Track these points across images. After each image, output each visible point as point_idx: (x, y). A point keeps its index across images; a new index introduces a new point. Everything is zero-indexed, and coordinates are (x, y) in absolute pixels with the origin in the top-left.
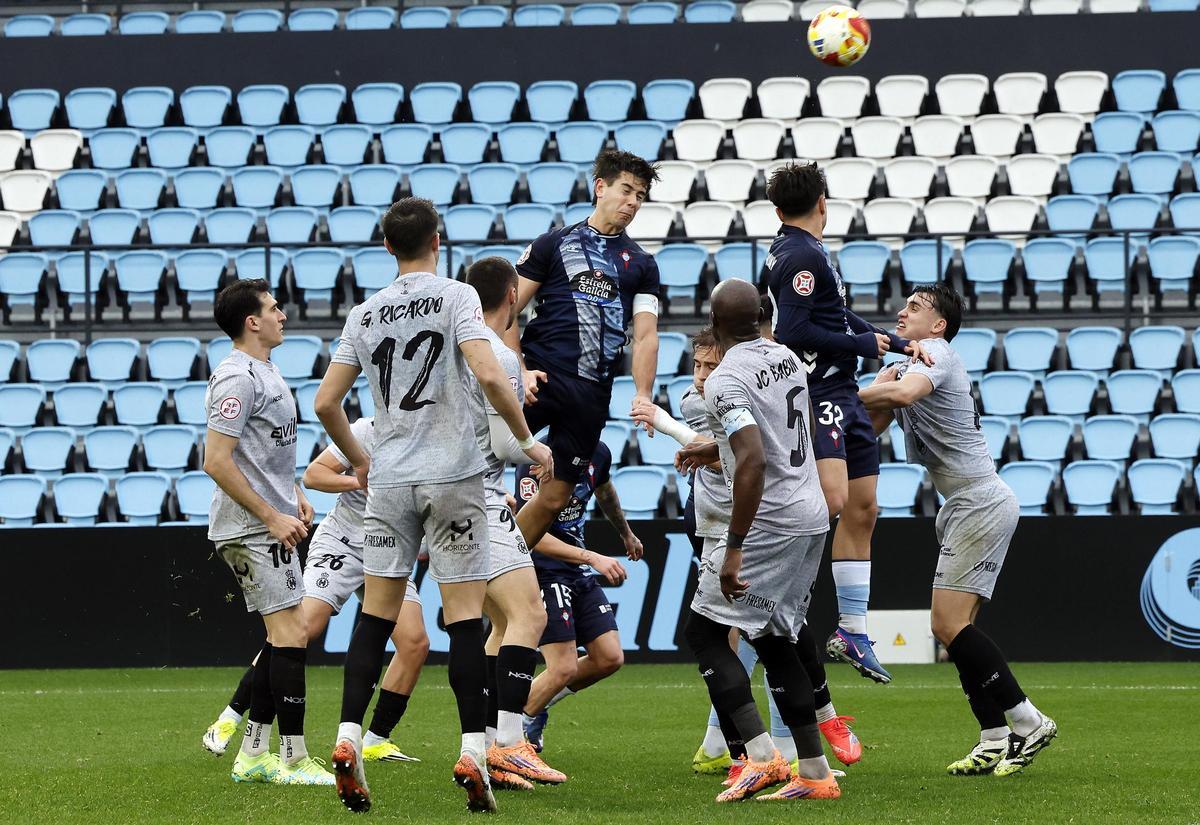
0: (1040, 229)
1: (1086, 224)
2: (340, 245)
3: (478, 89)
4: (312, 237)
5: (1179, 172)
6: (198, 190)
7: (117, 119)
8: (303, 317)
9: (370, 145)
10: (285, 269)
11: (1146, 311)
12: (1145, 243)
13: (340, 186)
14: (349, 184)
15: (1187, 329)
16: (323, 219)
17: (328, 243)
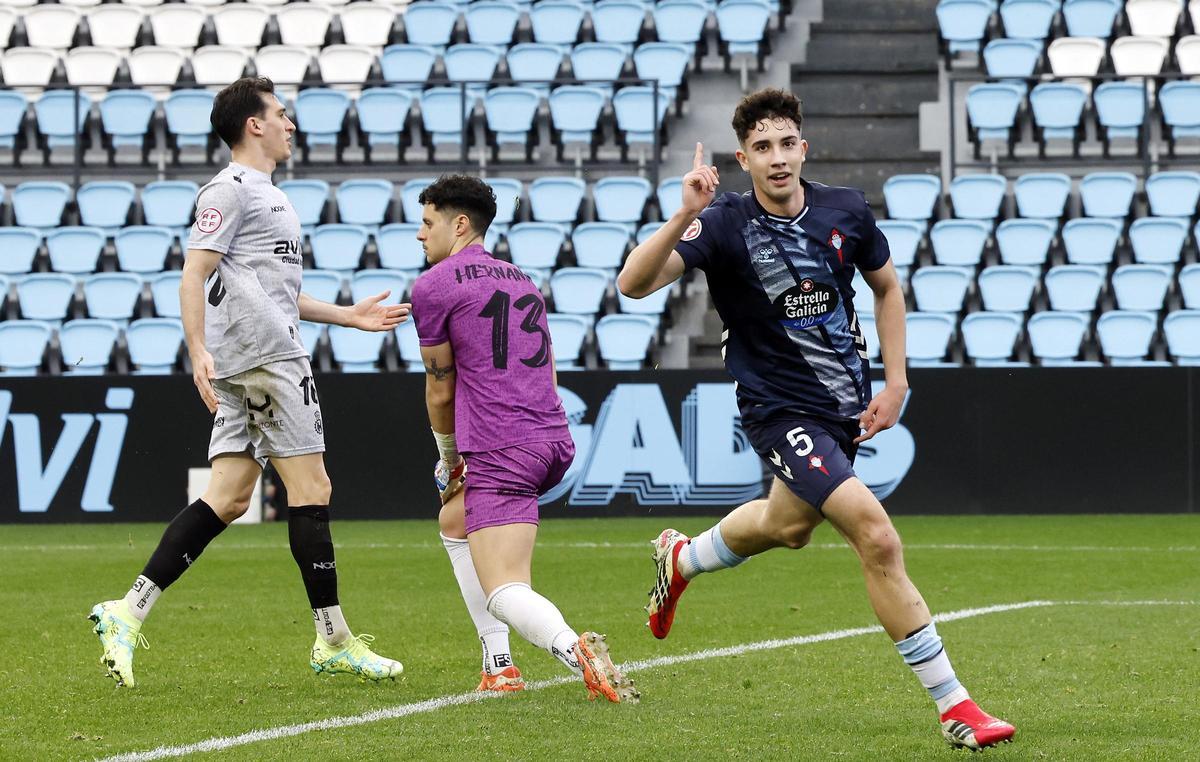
0: (375, 80)
1: (423, 75)
5: (517, 23)
11: (483, 163)
12: (482, 94)
15: (524, 182)
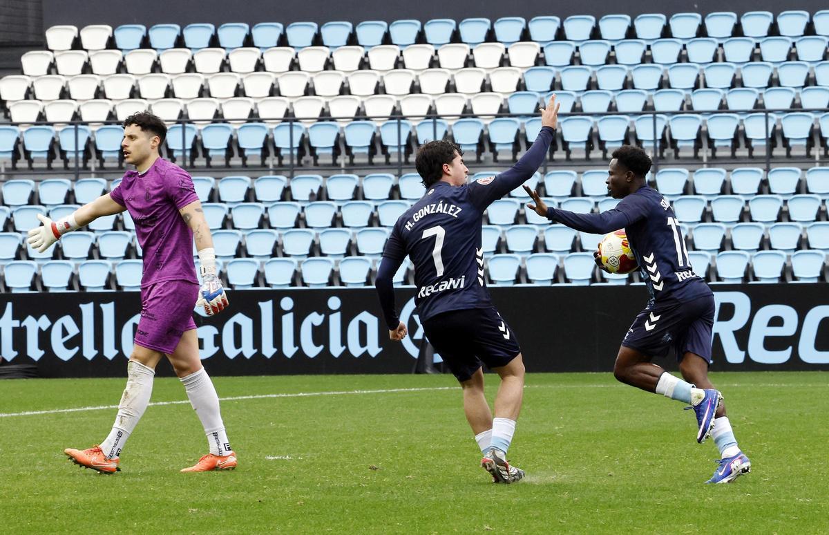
2: (699, 113)
3: (783, 15)
4: (682, 108)
6: (611, 79)
7: (560, 35)
8: (677, 157)
9: (716, 50)
10: (665, 128)
13: (698, 76)
14: (704, 74)
16: (688, 96)
17: (691, 111)
